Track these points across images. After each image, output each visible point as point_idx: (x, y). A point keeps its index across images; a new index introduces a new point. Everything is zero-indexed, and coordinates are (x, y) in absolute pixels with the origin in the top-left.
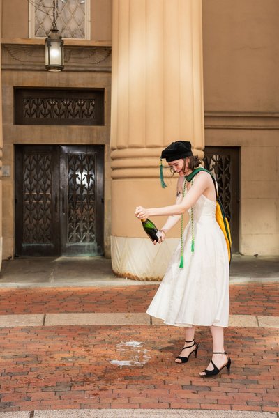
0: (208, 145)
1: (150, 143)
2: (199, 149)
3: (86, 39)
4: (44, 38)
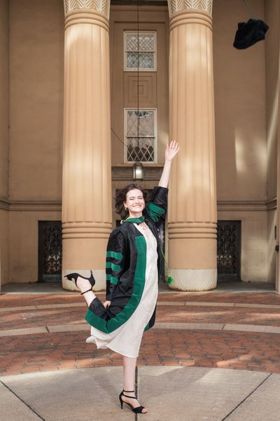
2: (214, 223)
3: (155, 162)
4: (133, 163)
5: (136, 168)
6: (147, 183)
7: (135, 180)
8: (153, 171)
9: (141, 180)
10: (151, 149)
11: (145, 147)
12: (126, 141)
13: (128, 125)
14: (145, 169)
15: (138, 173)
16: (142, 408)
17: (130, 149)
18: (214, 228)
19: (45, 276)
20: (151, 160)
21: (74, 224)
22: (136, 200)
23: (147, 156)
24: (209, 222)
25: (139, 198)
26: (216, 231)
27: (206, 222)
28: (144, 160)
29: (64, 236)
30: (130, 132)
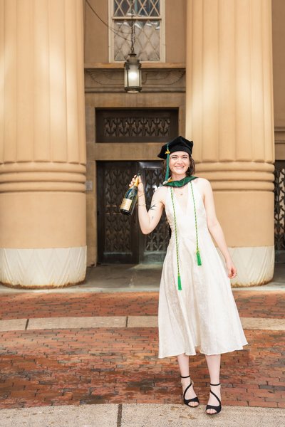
0: (278, 159)
1: (223, 158)
2: (269, 163)
3: (162, 61)
4: (122, 62)
5: (128, 69)
6: (148, 96)
8: (159, 77)
9: (138, 89)
14: (144, 71)
15: (133, 77)
18: (269, 172)
21: (15, 166)
24: (261, 162)
26: (272, 177)
27: (257, 162)
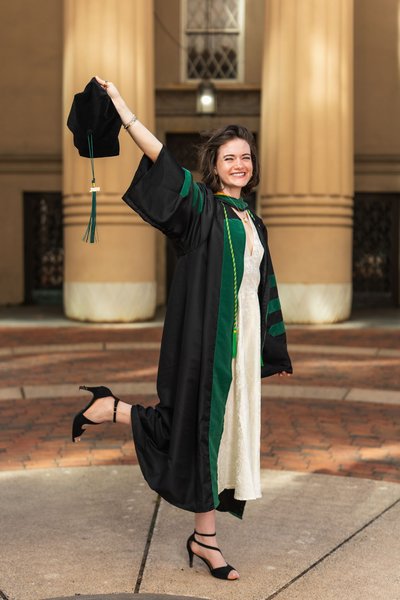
2: (346, 197)
3: (240, 81)
4: (196, 82)
5: (201, 93)
7: (201, 115)
10: (232, 55)
11: (221, 51)
12: (184, 41)
13: (189, 10)
14: (219, 94)
15: (207, 101)
16: (229, 568)
17: (192, 55)
19: (36, 293)
20: (232, 76)
22: (238, 163)
23: (225, 68)
24: (337, 196)
25: (244, 157)
26: (349, 212)
27: (331, 196)
28: (219, 76)
29: (67, 220)
30: (193, 24)
